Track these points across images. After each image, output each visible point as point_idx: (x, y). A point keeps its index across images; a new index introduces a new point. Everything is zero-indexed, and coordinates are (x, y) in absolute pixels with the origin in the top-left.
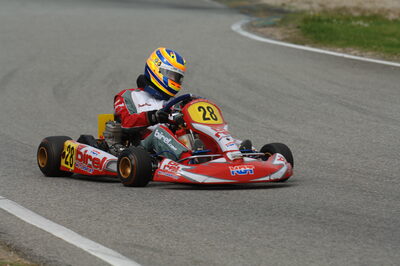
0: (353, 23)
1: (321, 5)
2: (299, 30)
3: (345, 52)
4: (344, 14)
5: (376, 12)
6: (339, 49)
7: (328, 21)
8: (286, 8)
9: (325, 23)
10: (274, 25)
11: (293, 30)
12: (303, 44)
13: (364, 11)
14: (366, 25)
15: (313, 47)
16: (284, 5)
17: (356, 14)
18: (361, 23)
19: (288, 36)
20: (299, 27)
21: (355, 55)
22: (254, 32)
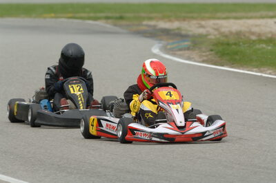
0: (258, 46)
1: (216, 29)
2: (213, 52)
3: (261, 72)
4: (243, 37)
5: (270, 35)
6: (255, 69)
7: (235, 44)
8: (183, 32)
9: (234, 46)
10: (188, 49)
11: (208, 53)
12: (223, 66)
13: (259, 35)
14: (269, 48)
15: (232, 67)
16: (178, 29)
17: (254, 38)
18: (264, 46)
19: (205, 58)
20: (212, 50)
21: (270, 74)
22: (174, 55)
